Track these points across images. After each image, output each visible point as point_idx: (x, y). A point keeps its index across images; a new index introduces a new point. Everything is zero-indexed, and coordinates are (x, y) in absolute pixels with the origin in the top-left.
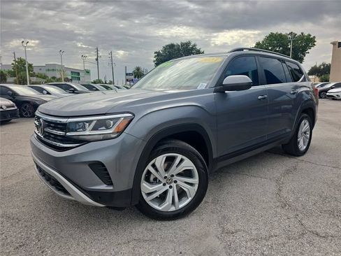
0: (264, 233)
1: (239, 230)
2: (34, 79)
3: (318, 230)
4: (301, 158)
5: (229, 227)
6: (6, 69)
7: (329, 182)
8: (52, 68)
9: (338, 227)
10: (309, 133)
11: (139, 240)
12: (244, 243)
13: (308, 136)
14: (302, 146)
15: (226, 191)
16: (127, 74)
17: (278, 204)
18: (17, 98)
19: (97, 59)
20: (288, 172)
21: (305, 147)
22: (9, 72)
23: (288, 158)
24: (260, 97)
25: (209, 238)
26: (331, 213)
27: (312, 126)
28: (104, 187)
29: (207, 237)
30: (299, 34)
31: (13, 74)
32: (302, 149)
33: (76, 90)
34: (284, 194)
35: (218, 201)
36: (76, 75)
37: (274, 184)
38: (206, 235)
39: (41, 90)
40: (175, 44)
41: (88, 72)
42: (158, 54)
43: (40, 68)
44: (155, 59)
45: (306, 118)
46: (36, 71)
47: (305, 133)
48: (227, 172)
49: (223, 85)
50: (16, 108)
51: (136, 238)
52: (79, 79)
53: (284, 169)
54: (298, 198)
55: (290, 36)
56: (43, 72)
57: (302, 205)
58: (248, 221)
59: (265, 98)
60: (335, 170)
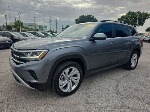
0: (104, 105)
1: (94, 103)
2: (23, 29)
3: (130, 106)
4: (131, 71)
5: (90, 101)
6: (12, 24)
7: (142, 83)
8: (31, 25)
9: (139, 105)
10: (137, 60)
11: (49, 104)
12: (94, 109)
13: (136, 61)
14: (133, 66)
15: (93, 84)
16: (63, 28)
17: (115, 92)
18: (13, 38)
19: (50, 21)
20: (124, 77)
21: (134, 66)
22: (13, 26)
23: (126, 71)
24: (112, 43)
25: (80, 105)
26: (138, 98)
27: (139, 57)
28: (35, 81)
29: (79, 105)
30: (142, 12)
31: (15, 27)
32: (133, 67)
33: (39, 35)
34: (119, 88)
35: (88, 89)
36: (41, 28)
37: (116, 82)
38: (79, 104)
39: (24, 35)
40: (85, 15)
41: (46, 27)
42: (77, 20)
43: (26, 24)
44: (75, 22)
45: (135, 53)
46: (24, 26)
47: (135, 60)
48: (96, 76)
49: (94, 38)
50: (12, 42)
51: (48, 103)
52: (42, 30)
53: (123, 76)
54: (124, 90)
55: (138, 13)
56: (27, 26)
57: (126, 93)
58: (99, 99)
59: (114, 44)
60: (146, 77)
